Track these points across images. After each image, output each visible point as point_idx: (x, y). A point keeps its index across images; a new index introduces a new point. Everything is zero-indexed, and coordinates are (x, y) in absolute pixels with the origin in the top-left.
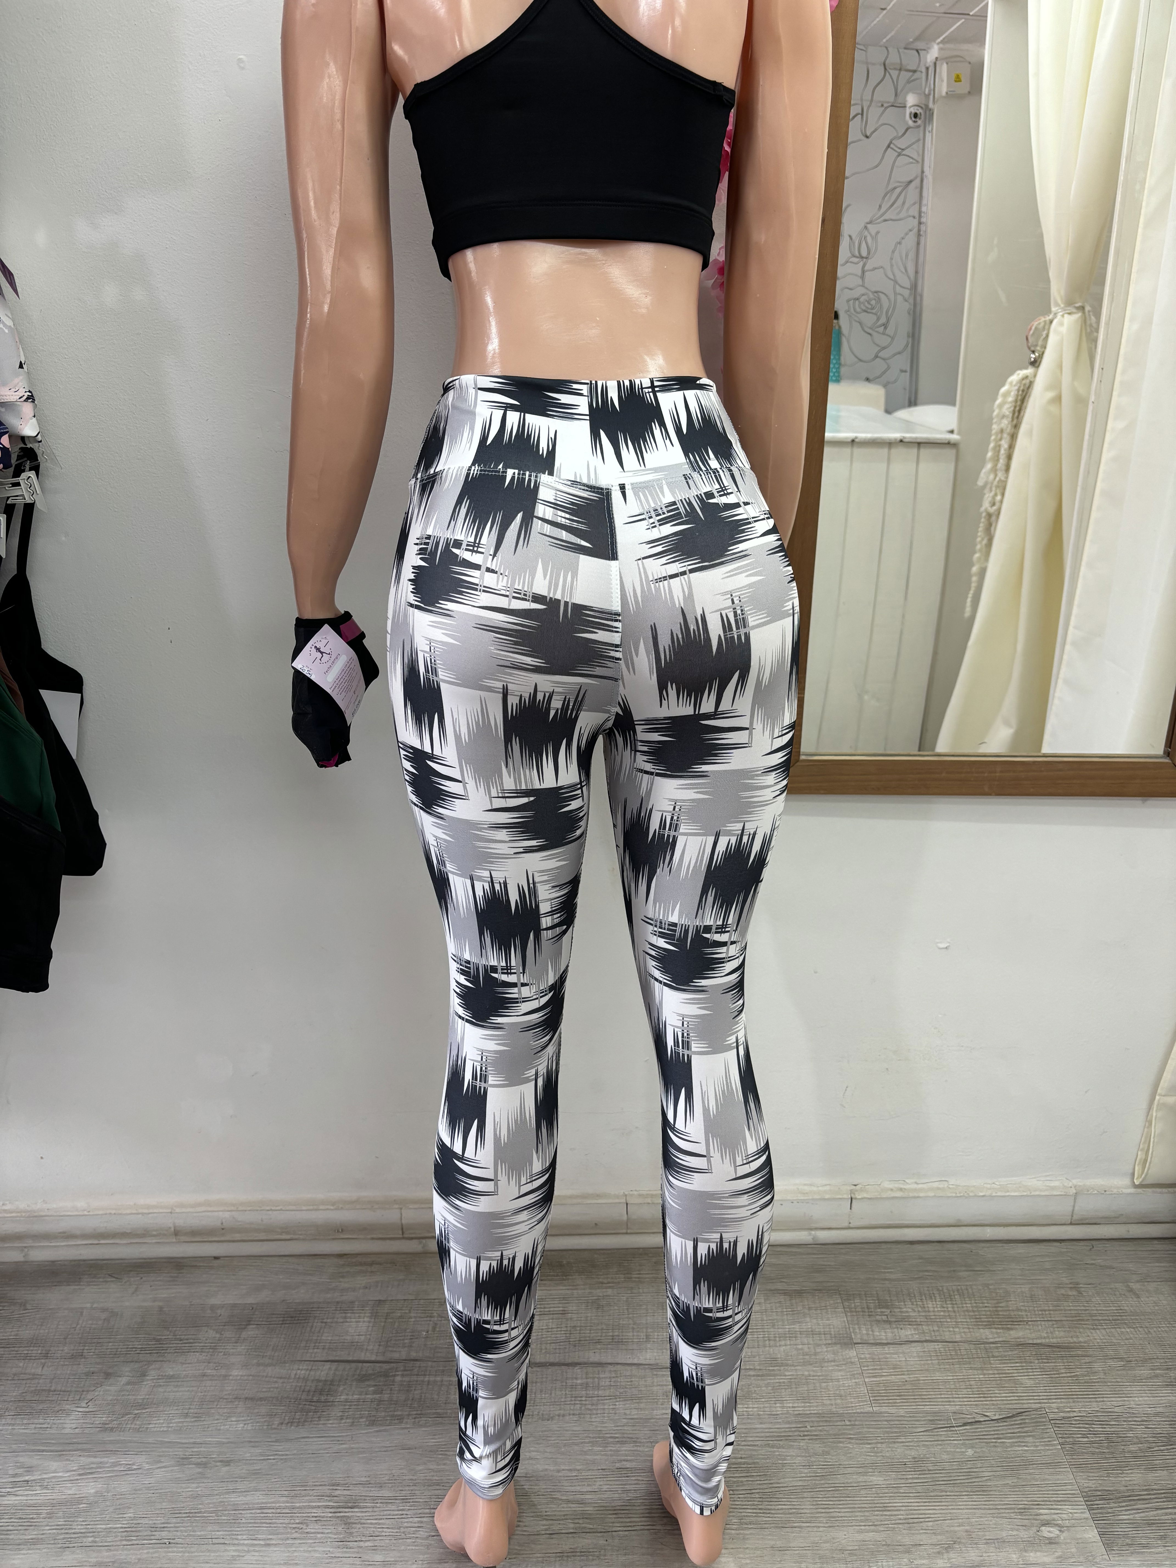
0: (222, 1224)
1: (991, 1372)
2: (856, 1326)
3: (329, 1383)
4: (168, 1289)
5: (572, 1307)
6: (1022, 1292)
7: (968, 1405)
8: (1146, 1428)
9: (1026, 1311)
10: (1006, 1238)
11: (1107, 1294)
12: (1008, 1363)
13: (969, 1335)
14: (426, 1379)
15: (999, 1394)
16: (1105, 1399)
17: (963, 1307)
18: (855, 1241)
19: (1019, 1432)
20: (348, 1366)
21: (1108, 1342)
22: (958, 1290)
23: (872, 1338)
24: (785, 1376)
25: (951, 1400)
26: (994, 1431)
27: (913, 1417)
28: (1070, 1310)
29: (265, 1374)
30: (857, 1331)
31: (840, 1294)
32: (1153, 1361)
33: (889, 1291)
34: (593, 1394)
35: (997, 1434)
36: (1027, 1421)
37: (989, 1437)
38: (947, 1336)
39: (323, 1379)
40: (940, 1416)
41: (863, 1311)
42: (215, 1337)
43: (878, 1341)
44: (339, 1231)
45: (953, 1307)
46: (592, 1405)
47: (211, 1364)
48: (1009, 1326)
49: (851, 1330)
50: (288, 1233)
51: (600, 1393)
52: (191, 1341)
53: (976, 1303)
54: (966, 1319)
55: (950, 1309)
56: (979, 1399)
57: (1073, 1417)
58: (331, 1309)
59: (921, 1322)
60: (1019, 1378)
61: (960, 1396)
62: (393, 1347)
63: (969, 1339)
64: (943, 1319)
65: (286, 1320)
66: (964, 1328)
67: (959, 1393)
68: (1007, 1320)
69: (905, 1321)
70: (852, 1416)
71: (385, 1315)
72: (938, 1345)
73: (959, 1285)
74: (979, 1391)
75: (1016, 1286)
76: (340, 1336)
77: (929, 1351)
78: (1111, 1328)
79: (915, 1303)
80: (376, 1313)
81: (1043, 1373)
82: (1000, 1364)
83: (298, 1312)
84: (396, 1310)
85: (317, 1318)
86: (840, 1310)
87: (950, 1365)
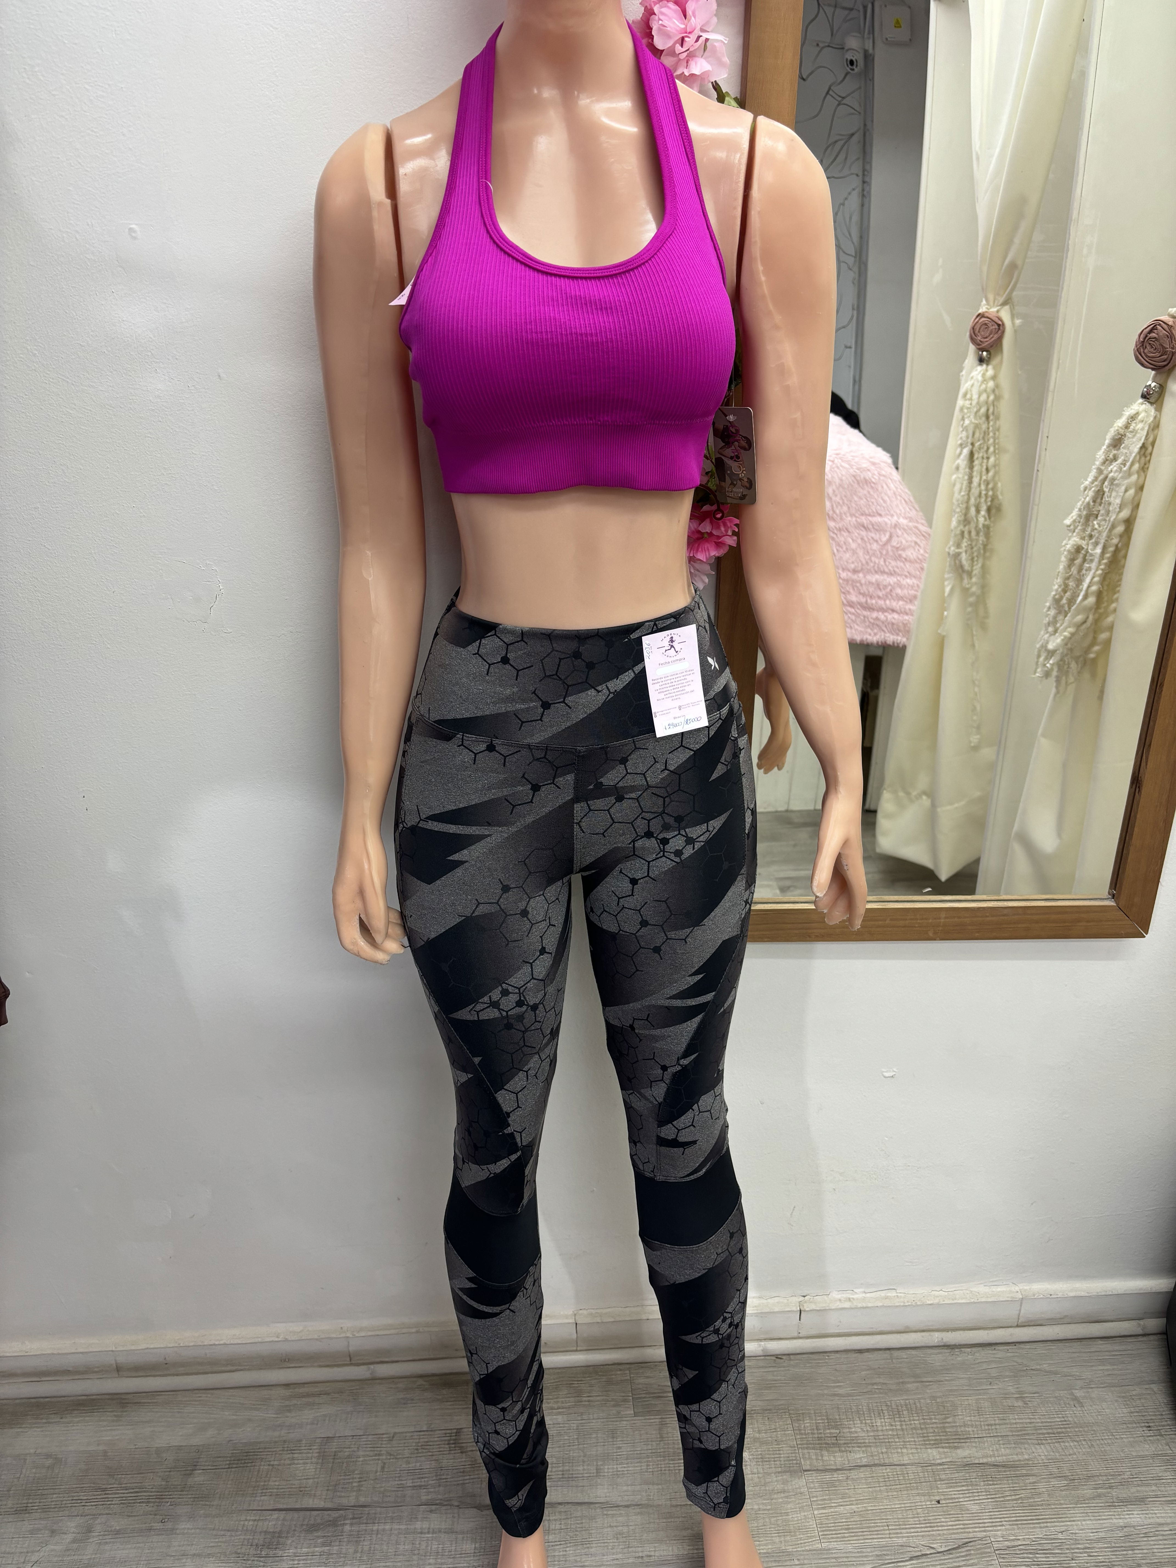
1: (937, 1497)
3: (277, 1535)
4: (111, 1430)
6: (969, 1405)
7: (915, 1536)
9: (972, 1426)
11: (1052, 1403)
12: (954, 1487)
13: (917, 1456)
14: (375, 1528)
15: (946, 1522)
16: (1049, 1524)
17: (911, 1424)
18: (805, 1351)
20: (296, 1515)
21: (1052, 1459)
22: (906, 1405)
23: (821, 1464)
25: (898, 1531)
27: (861, 1552)
28: (1016, 1423)
29: (213, 1527)
30: (807, 1456)
31: (790, 1414)
32: (1096, 1478)
33: (838, 1408)
36: (972, 1552)
38: (895, 1459)
39: (271, 1530)
40: (888, 1550)
41: (812, 1433)
43: (828, 1467)
44: (285, 1360)
45: (901, 1425)
47: (158, 1517)
48: (956, 1444)
49: (801, 1455)
52: (137, 1490)
53: (924, 1419)
54: (914, 1438)
55: (898, 1427)
56: (926, 1529)
57: (1017, 1546)
58: (278, 1450)
59: (869, 1443)
60: (965, 1503)
61: (907, 1526)
62: (342, 1492)
63: (916, 1461)
64: (891, 1438)
65: (233, 1464)
66: (911, 1448)
67: (906, 1523)
68: (954, 1437)
69: (854, 1443)
70: (802, 1555)
71: (333, 1454)
72: (886, 1469)
73: (907, 1399)
74: (925, 1520)
75: (963, 1398)
76: (287, 1480)
77: (877, 1476)
78: (1056, 1442)
79: (864, 1422)
80: (324, 1452)
81: (989, 1496)
82: (946, 1488)
83: (245, 1454)
84: (344, 1448)
85: (264, 1460)
86: (789, 1432)
87: (897, 1491)
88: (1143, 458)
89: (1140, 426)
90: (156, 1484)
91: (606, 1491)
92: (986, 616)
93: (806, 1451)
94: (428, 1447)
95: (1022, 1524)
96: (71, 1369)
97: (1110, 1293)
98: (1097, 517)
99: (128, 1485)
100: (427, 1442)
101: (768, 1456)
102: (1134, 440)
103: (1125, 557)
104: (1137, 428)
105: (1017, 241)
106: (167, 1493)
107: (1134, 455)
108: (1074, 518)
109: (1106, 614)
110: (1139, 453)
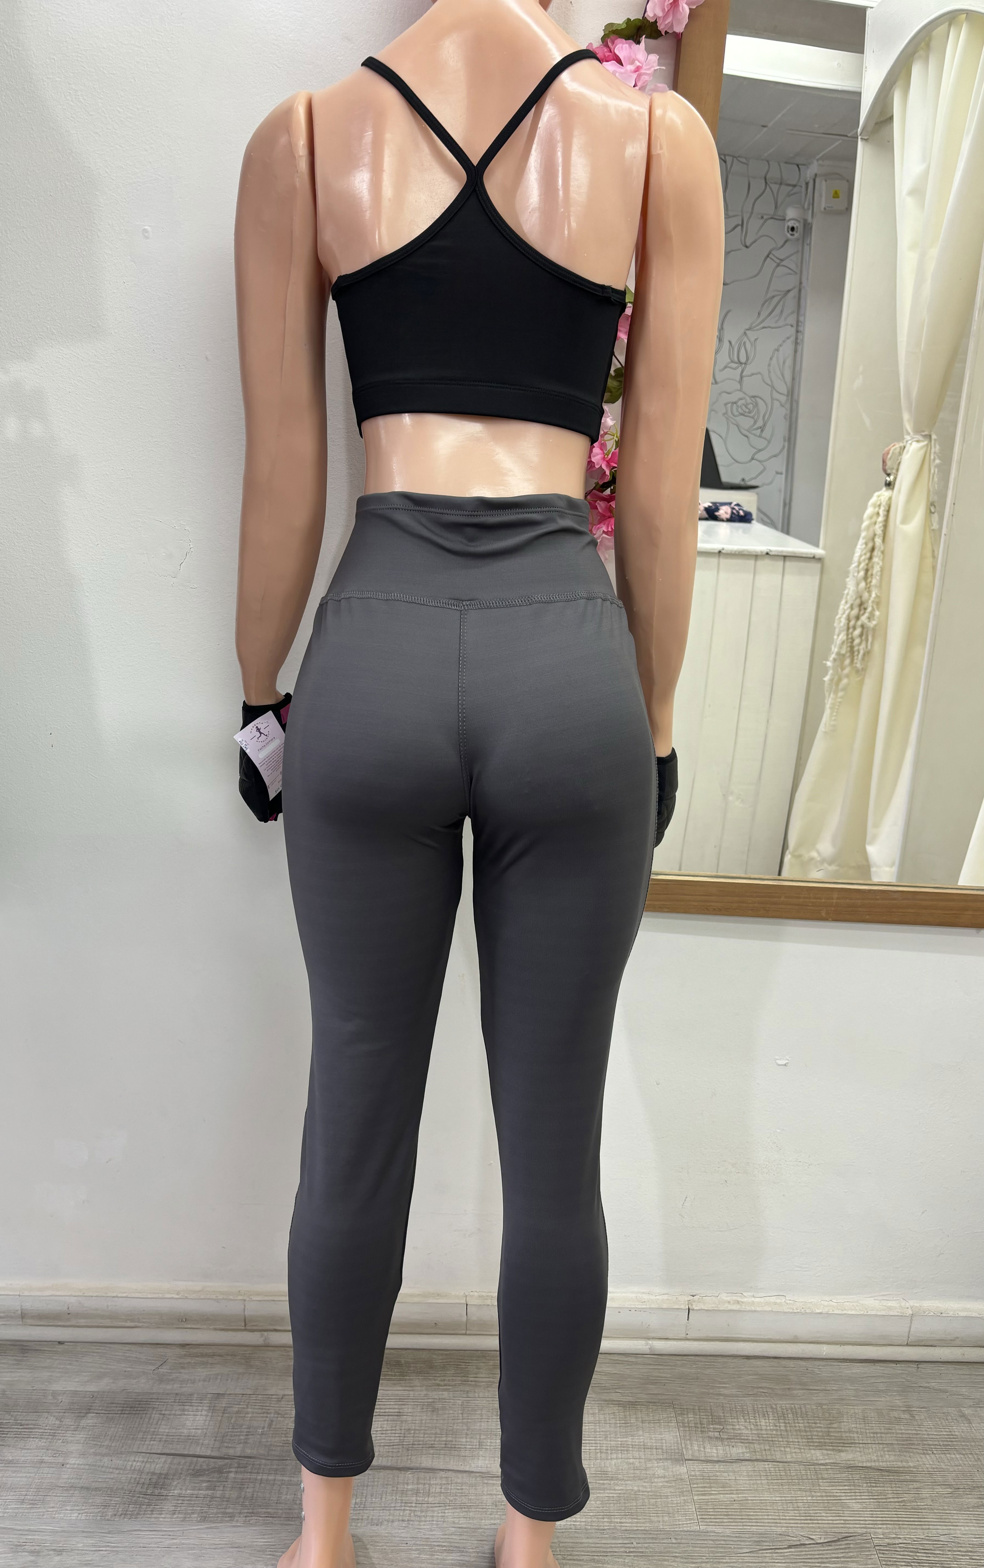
0: (69, 1308)
1: (819, 1494)
2: (688, 1442)
3: (161, 1476)
4: (11, 1372)
5: (407, 1409)
6: (856, 1413)
7: (795, 1527)
8: (970, 1559)
9: (857, 1433)
10: (842, 1357)
11: (939, 1418)
12: (836, 1486)
13: (799, 1456)
14: (259, 1477)
15: (826, 1517)
16: (931, 1527)
17: (795, 1426)
18: (694, 1354)
19: (843, 1557)
20: (181, 1460)
21: (937, 1468)
22: (792, 1409)
23: (703, 1455)
24: (615, 1490)
25: (778, 1521)
26: (819, 1555)
27: (739, 1537)
28: (902, 1433)
29: (101, 1464)
30: (689, 1447)
31: (675, 1408)
32: (981, 1489)
33: (723, 1407)
34: (423, 1500)
35: (822, 1558)
36: (851, 1546)
37: (813, 1561)
38: (778, 1456)
39: (156, 1472)
40: (766, 1537)
41: (696, 1427)
42: (55, 1424)
43: (709, 1459)
45: (785, 1427)
46: (422, 1511)
47: (50, 1452)
48: (840, 1448)
49: (683, 1446)
50: (134, 1321)
51: (431, 1499)
52: (32, 1427)
53: (809, 1423)
54: (798, 1439)
55: (783, 1428)
56: (806, 1522)
57: (898, 1544)
58: (170, 1401)
59: (752, 1440)
60: (847, 1501)
61: (787, 1518)
62: (229, 1443)
63: (799, 1460)
64: (775, 1437)
65: (125, 1410)
66: (795, 1448)
67: (786, 1514)
68: (838, 1441)
69: (737, 1438)
70: (679, 1535)
71: (223, 1409)
72: (768, 1464)
73: (792, 1404)
74: (806, 1513)
75: (848, 1407)
76: (176, 1429)
77: (759, 1470)
78: (942, 1453)
79: (748, 1421)
80: (214, 1406)
81: (871, 1497)
82: (829, 1487)
83: (138, 1403)
84: (234, 1404)
85: (155, 1409)
86: (673, 1424)
87: (779, 1485)
90: (48, 1423)
95: (903, 1524)
99: (22, 1422)
101: (650, 1443)
106: (58, 1432)
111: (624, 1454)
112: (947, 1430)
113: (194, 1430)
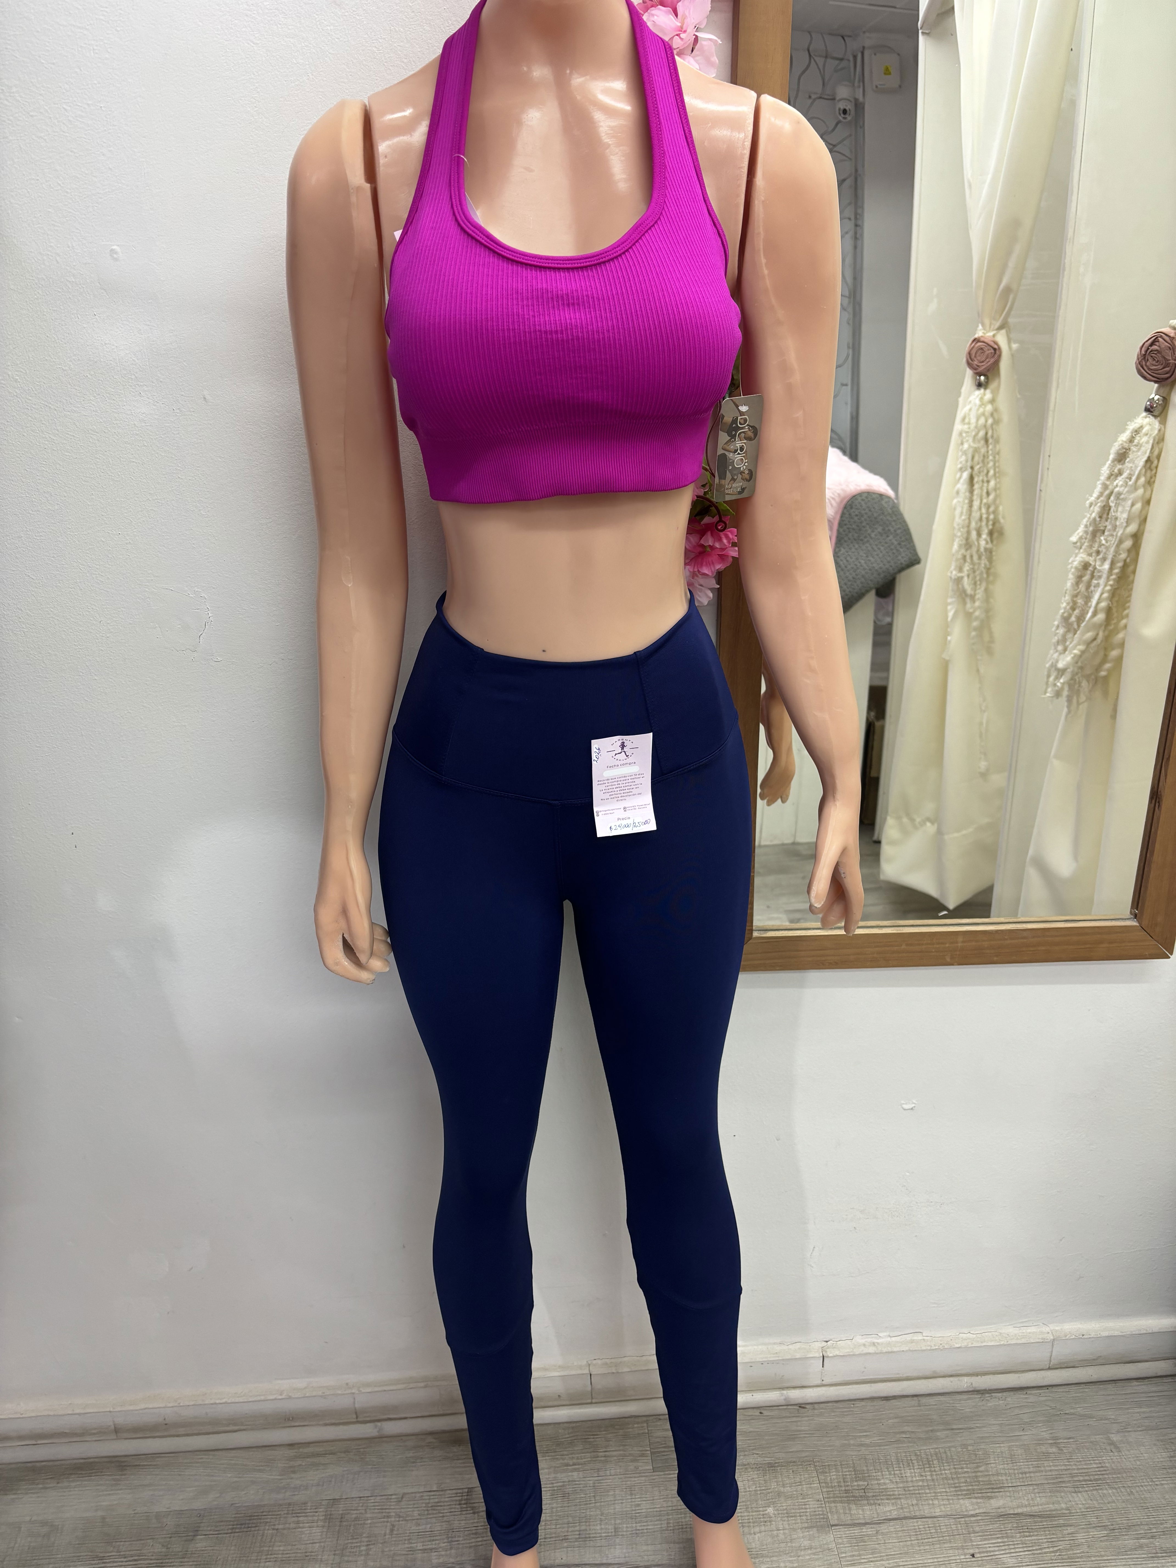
0: (165, 1419)
1: (971, 1551)
4: (109, 1494)
6: (1002, 1452)
9: (1006, 1474)
11: (1087, 1449)
12: (989, 1539)
13: (949, 1508)
17: (941, 1474)
18: (830, 1400)
21: (1090, 1508)
22: (936, 1454)
23: (849, 1518)
28: (1051, 1471)
30: (834, 1510)
31: (815, 1466)
32: (1137, 1528)
33: (865, 1459)
38: (926, 1511)
41: (839, 1486)
42: (161, 1552)
43: (856, 1522)
44: (289, 1419)
45: (932, 1475)
48: (989, 1494)
49: (828, 1508)
50: (235, 1424)
52: (136, 1558)
53: (955, 1468)
54: (945, 1488)
55: (929, 1478)
58: (282, 1513)
59: (899, 1495)
60: (1001, 1557)
62: (349, 1556)
63: (949, 1513)
64: (922, 1489)
65: (236, 1528)
66: (943, 1500)
68: (986, 1487)
69: (883, 1495)
71: (340, 1517)
72: (917, 1522)
73: (937, 1448)
75: (995, 1445)
76: (292, 1545)
77: (908, 1530)
78: (1094, 1490)
79: (893, 1473)
80: (331, 1515)
81: (1025, 1549)
82: (981, 1541)
83: (248, 1518)
84: (352, 1510)
85: (268, 1524)
86: (815, 1485)
87: (929, 1545)
88: (1149, 472)
89: (1145, 439)
90: (156, 1550)
91: (624, 1551)
92: (992, 641)
93: (833, 1505)
94: (439, 1508)
96: (67, 1431)
97: (1145, 1332)
98: (1103, 532)
99: (127, 1553)
100: (438, 1502)
101: (793, 1511)
102: (1139, 453)
103: (1134, 572)
104: (1141, 442)
105: (1011, 264)
106: (167, 1561)
107: (1139, 468)
108: (1081, 534)
109: (1116, 631)
110: (1145, 466)
111: (767, 1525)
112: (1097, 1462)
113: (311, 1545)
